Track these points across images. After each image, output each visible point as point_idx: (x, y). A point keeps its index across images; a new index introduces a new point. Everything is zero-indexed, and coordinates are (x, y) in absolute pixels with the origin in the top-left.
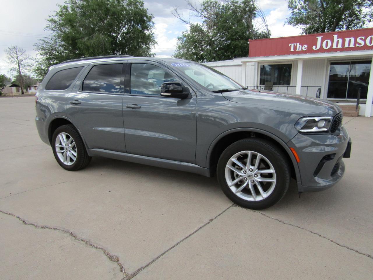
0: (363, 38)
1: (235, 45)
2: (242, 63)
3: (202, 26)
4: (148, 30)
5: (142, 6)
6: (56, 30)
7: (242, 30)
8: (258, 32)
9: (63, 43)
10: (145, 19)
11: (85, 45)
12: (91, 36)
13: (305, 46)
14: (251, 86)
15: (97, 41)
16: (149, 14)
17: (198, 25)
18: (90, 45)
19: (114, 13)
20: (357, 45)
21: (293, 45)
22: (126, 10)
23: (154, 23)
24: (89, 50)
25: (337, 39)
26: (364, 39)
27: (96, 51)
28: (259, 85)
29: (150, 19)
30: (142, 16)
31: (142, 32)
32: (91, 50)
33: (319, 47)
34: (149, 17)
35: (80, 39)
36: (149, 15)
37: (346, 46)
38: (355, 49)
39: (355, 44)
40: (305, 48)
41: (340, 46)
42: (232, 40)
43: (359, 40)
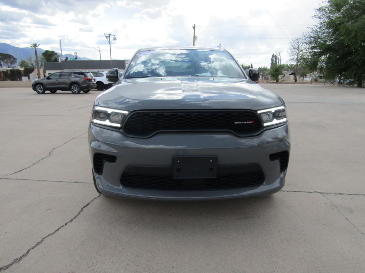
6: (323, 17)
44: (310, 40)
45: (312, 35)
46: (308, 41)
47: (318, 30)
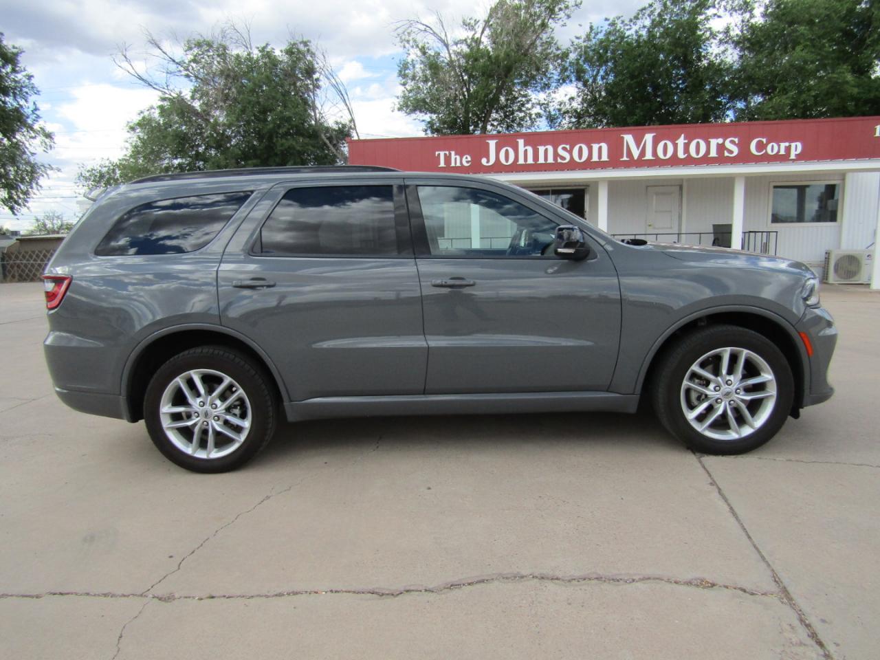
0: (568, 147)
13: (467, 158)
20: (559, 160)
21: (442, 154)
25: (525, 146)
26: (568, 149)
33: (492, 160)
37: (541, 160)
38: (556, 167)
39: (555, 158)
40: (468, 162)
41: (530, 161)
43: (560, 151)
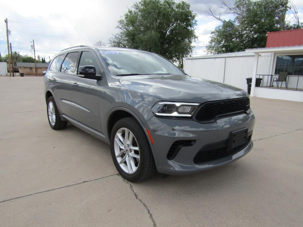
1: (261, 37)
2: (254, 54)
3: (233, 22)
4: (191, 27)
5: (188, 8)
6: (122, 28)
7: (270, 24)
8: (289, 25)
9: (127, 38)
10: (190, 18)
11: (140, 39)
12: (146, 33)
14: (263, 75)
15: (149, 36)
16: (193, 13)
17: (231, 21)
18: (143, 39)
19: (164, 15)
22: (175, 11)
23: (196, 21)
24: (143, 43)
27: (148, 44)
28: (273, 74)
29: (193, 17)
30: (187, 16)
31: (185, 28)
32: (144, 43)
34: (193, 16)
35: (137, 35)
36: (193, 15)
42: (260, 33)
44: (114, 44)
45: (116, 40)
46: (113, 45)
47: (120, 38)
